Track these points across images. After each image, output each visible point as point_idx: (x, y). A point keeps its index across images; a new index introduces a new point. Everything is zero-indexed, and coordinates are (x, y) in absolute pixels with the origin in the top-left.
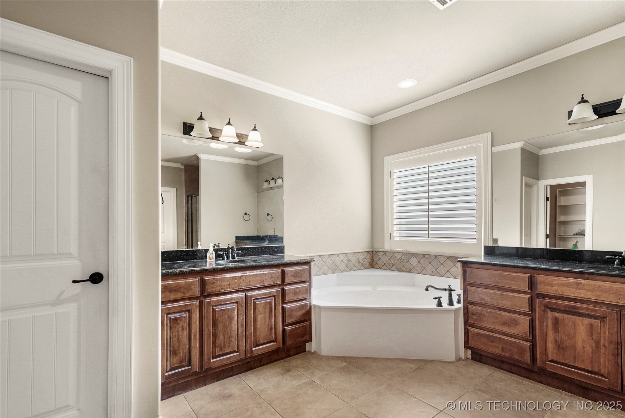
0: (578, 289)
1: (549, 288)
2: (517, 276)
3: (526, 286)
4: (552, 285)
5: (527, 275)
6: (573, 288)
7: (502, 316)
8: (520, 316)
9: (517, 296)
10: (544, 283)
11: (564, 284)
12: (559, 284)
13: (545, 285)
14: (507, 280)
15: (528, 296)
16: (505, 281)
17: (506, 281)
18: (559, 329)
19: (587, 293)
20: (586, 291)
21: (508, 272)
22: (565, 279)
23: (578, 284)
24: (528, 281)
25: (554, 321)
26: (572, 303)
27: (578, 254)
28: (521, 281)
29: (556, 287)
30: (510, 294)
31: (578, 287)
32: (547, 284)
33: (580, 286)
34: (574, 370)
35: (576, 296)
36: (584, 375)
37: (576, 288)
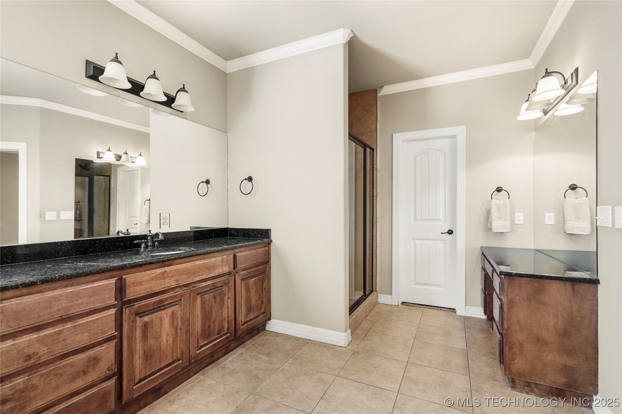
0: (164, 279)
1: (138, 288)
2: (100, 285)
3: (112, 298)
4: (141, 283)
5: (113, 281)
6: (160, 279)
7: (72, 365)
8: (101, 347)
9: (98, 318)
10: (133, 284)
11: (153, 278)
12: (148, 280)
13: (134, 286)
14: (83, 298)
15: (113, 311)
16: (79, 302)
17: (81, 301)
18: (148, 334)
19: (170, 280)
20: (169, 279)
21: (84, 285)
22: (153, 271)
23: (163, 273)
24: (114, 289)
25: (143, 328)
26: (159, 298)
27: (98, 244)
28: (105, 292)
29: (145, 284)
30: (88, 319)
31: (163, 277)
32: (137, 284)
33: (165, 275)
34: (158, 374)
35: (162, 287)
36: (166, 372)
37: (162, 279)
